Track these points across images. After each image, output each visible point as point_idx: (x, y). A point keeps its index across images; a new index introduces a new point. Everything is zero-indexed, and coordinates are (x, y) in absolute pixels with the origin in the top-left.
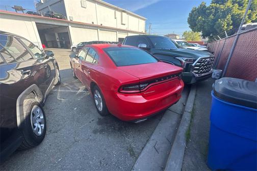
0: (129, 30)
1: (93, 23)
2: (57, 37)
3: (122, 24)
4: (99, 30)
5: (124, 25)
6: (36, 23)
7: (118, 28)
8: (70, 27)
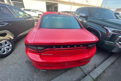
0: (90, 5)
1: (70, 1)
2: (53, 9)
3: (86, 1)
4: (72, 5)
5: (88, 2)
6: (46, 2)
7: (84, 3)
8: (59, 3)
